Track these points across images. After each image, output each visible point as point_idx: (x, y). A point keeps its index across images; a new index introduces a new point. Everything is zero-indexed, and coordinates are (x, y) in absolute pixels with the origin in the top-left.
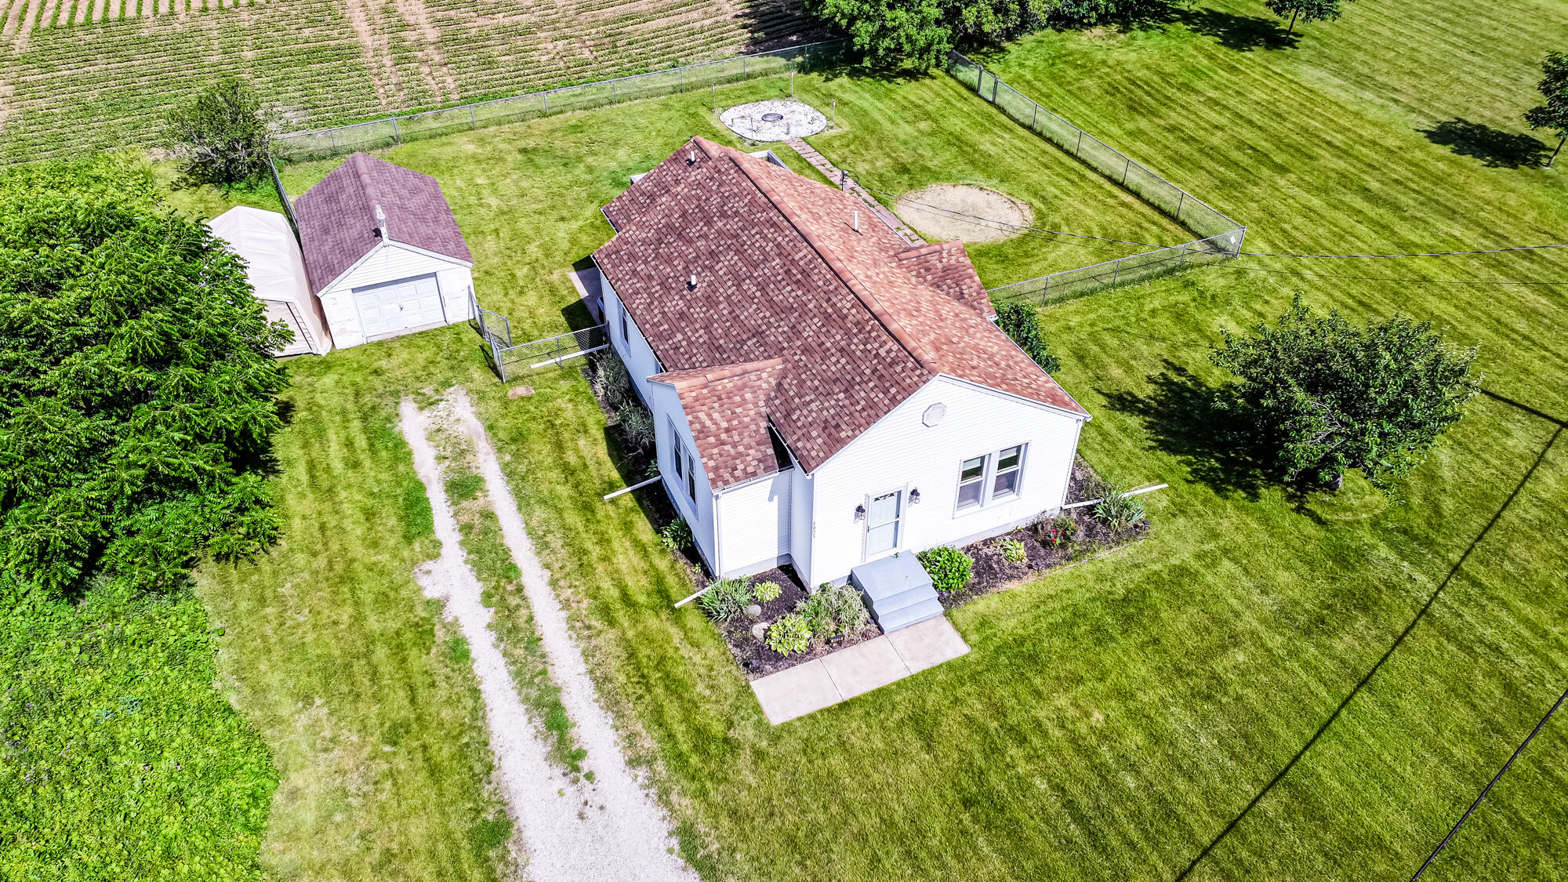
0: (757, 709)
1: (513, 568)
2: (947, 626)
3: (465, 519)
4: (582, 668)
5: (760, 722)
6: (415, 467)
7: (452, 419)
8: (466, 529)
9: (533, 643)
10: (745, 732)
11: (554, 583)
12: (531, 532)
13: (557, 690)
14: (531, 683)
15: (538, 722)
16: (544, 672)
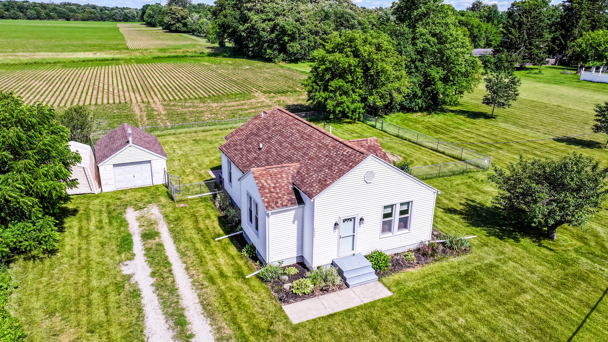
0: (286, 317)
1: (169, 263)
2: (380, 285)
3: (149, 246)
4: (197, 300)
5: (287, 322)
6: (129, 229)
7: (149, 213)
8: (148, 250)
9: (173, 290)
10: (279, 327)
11: (187, 269)
12: (178, 250)
13: (183, 309)
14: (170, 306)
15: (171, 323)
16: (177, 302)
